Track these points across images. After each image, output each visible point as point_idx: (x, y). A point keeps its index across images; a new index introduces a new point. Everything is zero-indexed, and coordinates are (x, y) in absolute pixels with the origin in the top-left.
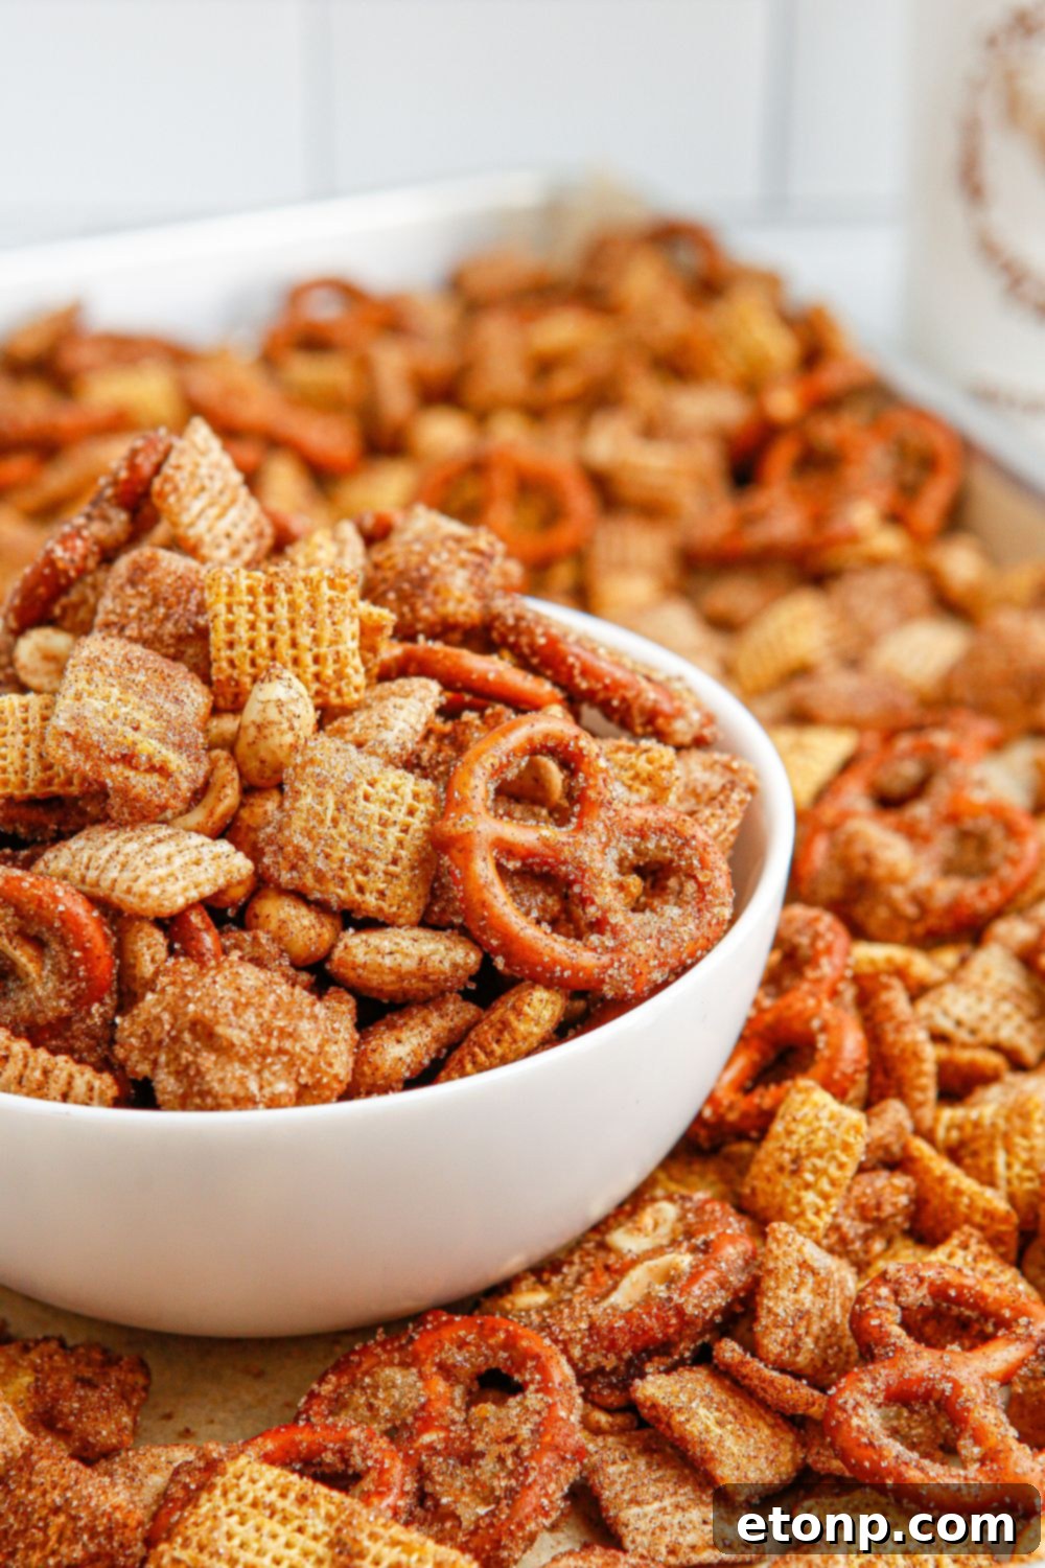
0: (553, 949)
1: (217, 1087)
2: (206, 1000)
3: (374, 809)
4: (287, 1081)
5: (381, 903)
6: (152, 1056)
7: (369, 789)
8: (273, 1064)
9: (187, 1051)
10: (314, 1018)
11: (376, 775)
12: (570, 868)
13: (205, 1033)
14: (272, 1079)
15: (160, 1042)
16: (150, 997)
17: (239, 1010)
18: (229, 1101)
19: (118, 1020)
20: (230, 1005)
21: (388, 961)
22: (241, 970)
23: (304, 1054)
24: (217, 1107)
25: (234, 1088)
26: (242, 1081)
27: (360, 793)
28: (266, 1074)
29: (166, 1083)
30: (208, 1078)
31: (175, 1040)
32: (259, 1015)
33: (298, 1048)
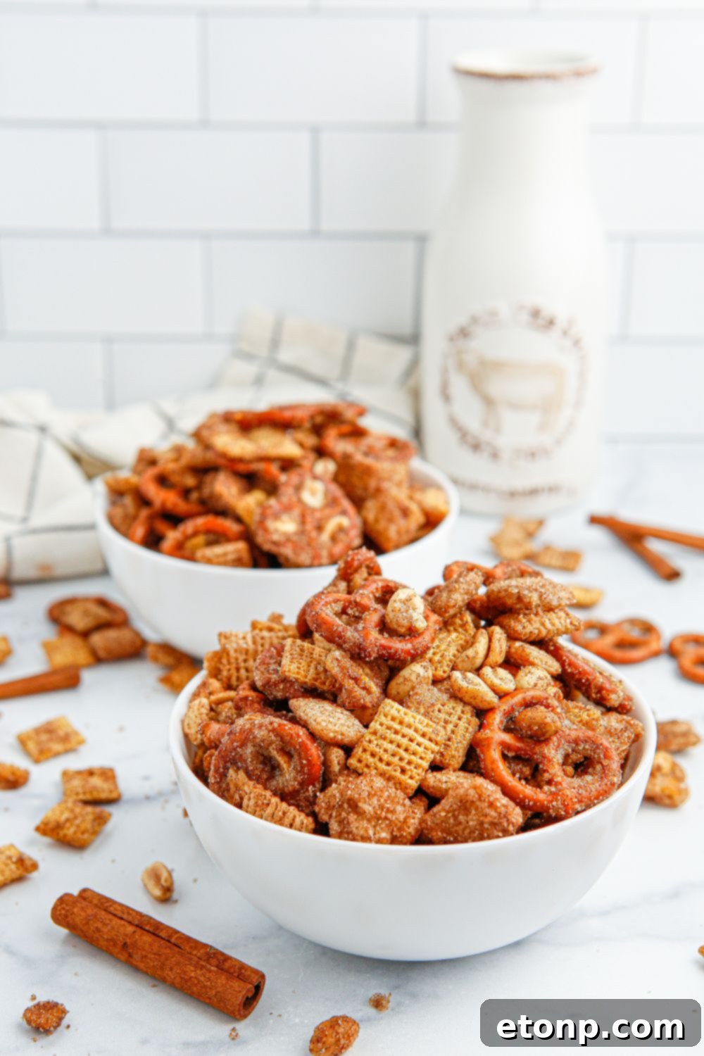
0: (524, 792)
1: (355, 830)
2: (356, 790)
3: (442, 716)
4: (387, 833)
5: (442, 758)
6: (330, 813)
7: (441, 707)
8: (382, 823)
9: (345, 812)
10: (404, 805)
11: (445, 701)
12: (538, 757)
13: (353, 806)
14: (380, 831)
15: (334, 806)
16: (334, 785)
17: (370, 797)
18: (359, 838)
19: (318, 794)
20: (367, 793)
21: (444, 786)
22: (375, 779)
23: (397, 822)
24: (354, 839)
25: (362, 832)
26: (366, 830)
27: (436, 708)
28: (378, 828)
29: (334, 826)
30: (352, 826)
31: (341, 806)
32: (379, 800)
33: (394, 818)
